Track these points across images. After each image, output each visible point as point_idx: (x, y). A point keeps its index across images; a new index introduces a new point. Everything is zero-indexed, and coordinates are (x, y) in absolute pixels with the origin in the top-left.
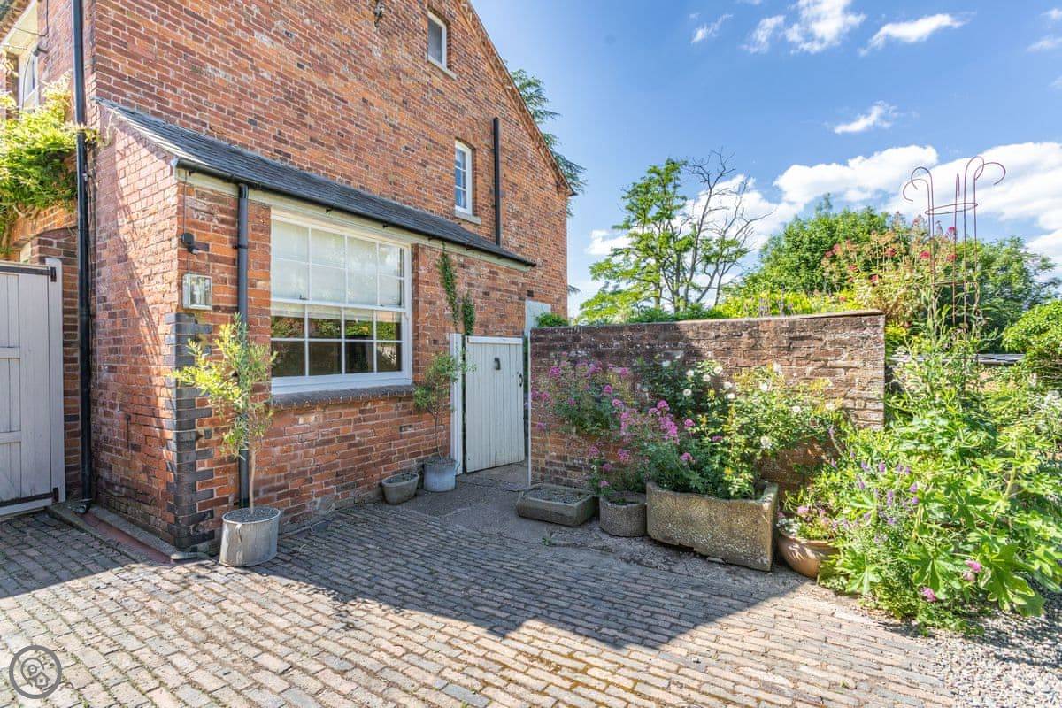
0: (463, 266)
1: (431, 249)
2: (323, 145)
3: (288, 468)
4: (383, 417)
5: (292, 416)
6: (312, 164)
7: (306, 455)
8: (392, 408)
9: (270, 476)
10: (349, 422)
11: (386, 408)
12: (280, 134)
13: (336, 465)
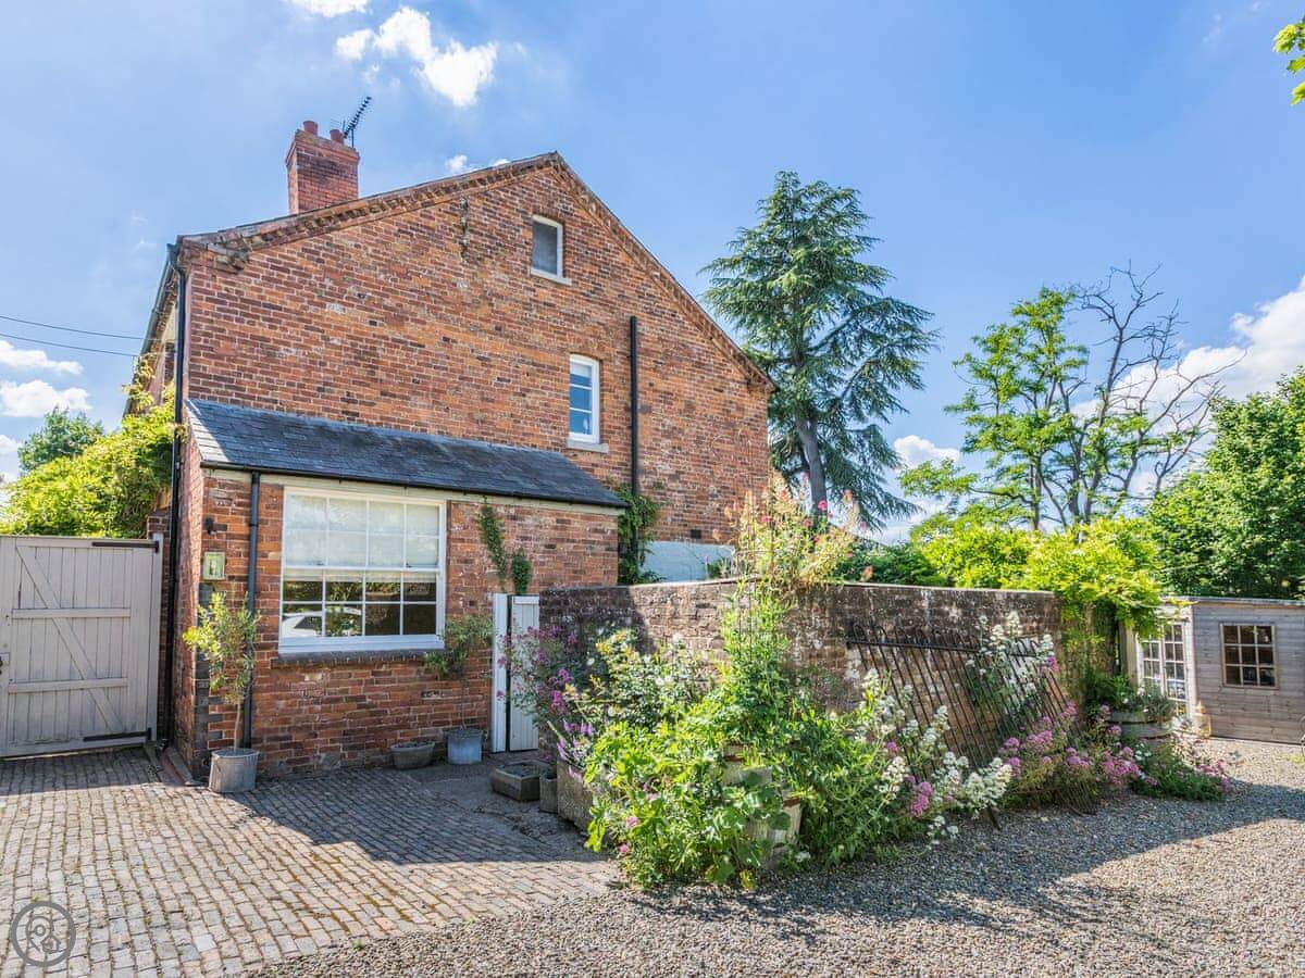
0: (514, 518)
1: (467, 504)
2: (394, 396)
3: (292, 721)
4: (400, 681)
5: (298, 673)
6: (382, 418)
7: (311, 710)
8: (411, 672)
9: (274, 726)
10: (360, 683)
11: (404, 672)
12: (348, 394)
13: (344, 724)
